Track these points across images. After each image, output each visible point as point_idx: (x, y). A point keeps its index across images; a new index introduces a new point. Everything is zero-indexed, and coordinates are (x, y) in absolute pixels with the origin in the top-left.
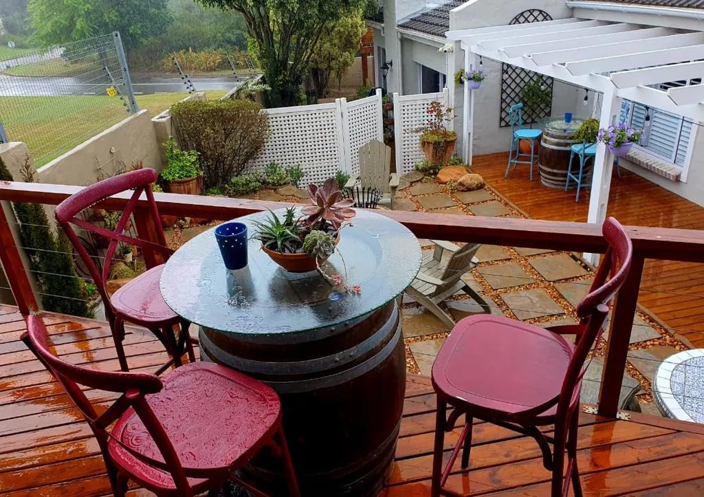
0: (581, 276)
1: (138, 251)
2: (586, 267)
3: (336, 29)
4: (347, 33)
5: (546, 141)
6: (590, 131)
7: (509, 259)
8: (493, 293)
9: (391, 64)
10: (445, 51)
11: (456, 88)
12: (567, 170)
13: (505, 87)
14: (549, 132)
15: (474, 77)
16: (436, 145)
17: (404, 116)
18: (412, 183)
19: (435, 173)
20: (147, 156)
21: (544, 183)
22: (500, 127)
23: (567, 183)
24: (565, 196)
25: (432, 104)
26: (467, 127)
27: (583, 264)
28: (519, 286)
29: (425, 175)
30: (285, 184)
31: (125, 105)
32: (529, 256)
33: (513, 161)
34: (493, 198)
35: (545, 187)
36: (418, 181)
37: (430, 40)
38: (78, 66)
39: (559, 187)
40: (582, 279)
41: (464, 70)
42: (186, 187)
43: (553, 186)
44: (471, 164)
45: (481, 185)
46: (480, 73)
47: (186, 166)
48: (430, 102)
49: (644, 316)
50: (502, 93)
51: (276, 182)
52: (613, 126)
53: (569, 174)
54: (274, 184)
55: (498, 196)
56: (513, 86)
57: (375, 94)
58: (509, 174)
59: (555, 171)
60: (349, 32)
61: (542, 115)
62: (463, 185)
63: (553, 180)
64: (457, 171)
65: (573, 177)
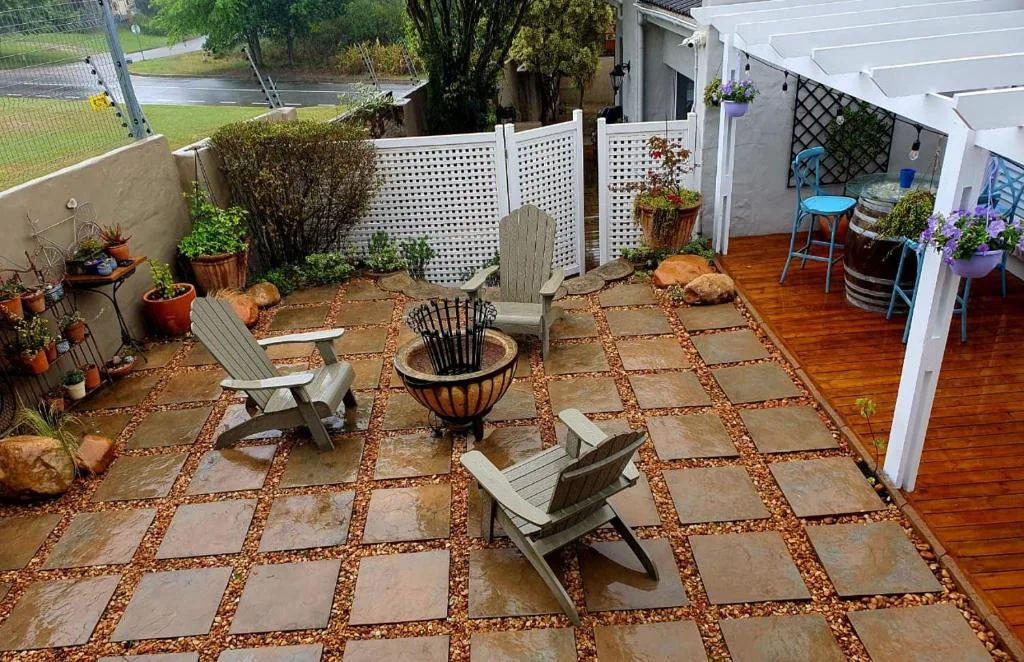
0: (869, 513)
1: (102, 379)
2: (883, 493)
3: (570, 10)
4: (587, 17)
5: (858, 222)
6: (912, 218)
7: (733, 458)
8: (679, 532)
9: (628, 67)
10: (691, 45)
11: (708, 113)
12: (894, 279)
13: (800, 113)
14: (865, 204)
15: (734, 95)
16: (660, 215)
17: (615, 160)
18: (608, 283)
19: (654, 266)
20: (155, 213)
21: (849, 298)
22: (789, 187)
23: (892, 304)
24: (886, 328)
25: (652, 141)
26: (723, 184)
27: (879, 486)
28: (734, 522)
29: (636, 269)
30: (395, 269)
31: (125, 125)
32: (775, 454)
33: (797, 254)
34: (743, 323)
35: (850, 307)
36: (619, 280)
37: (678, 26)
38: (222, 63)
39: (876, 309)
40: (869, 520)
41: (720, 80)
42: (217, 267)
43: (866, 307)
44: (725, 252)
45: (730, 295)
46: (747, 86)
47: (220, 234)
48: (648, 137)
49: (986, 631)
50: (795, 126)
51: (380, 265)
52: (962, 210)
53: (896, 287)
54: (377, 269)
55: (754, 320)
56: (817, 112)
57: (571, 118)
58: (786, 276)
59: (872, 280)
60: (591, 16)
61: (870, 167)
62: (696, 295)
63: (866, 295)
64: (690, 267)
65: (902, 293)
